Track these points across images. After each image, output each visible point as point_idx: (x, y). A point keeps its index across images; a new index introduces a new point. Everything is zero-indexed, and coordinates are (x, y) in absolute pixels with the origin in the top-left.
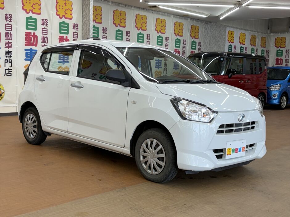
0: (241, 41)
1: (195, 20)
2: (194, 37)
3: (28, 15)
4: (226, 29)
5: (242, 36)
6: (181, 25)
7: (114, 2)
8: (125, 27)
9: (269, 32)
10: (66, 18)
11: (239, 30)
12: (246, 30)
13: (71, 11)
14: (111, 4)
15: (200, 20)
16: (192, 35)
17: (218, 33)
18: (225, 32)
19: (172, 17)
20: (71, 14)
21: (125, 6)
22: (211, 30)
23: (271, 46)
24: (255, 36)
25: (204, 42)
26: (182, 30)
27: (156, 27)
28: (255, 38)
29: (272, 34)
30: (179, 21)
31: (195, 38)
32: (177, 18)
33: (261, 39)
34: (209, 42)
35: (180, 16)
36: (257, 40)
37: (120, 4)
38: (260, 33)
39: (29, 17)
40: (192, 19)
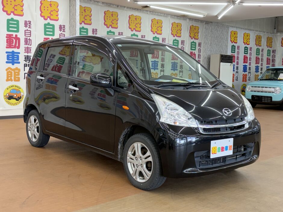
0: (246, 42)
1: (194, 20)
2: (194, 37)
3: (9, 17)
4: (228, 29)
5: (246, 37)
6: (178, 25)
7: (105, 3)
8: (117, 28)
9: (275, 32)
10: (51, 19)
11: (242, 30)
12: (250, 30)
13: (57, 12)
14: (101, 5)
15: (200, 20)
16: (191, 35)
17: (220, 33)
18: (228, 33)
19: (170, 18)
20: (57, 16)
21: (116, 7)
22: (212, 30)
23: (278, 45)
24: (261, 36)
25: (204, 42)
26: (181, 31)
27: (152, 28)
28: (260, 38)
29: (279, 34)
30: (177, 21)
31: (195, 39)
32: (175, 18)
33: (267, 39)
34: (210, 43)
35: (178, 16)
36: (263, 40)
37: (111, 5)
38: (265, 33)
39: (10, 18)
40: (191, 20)
